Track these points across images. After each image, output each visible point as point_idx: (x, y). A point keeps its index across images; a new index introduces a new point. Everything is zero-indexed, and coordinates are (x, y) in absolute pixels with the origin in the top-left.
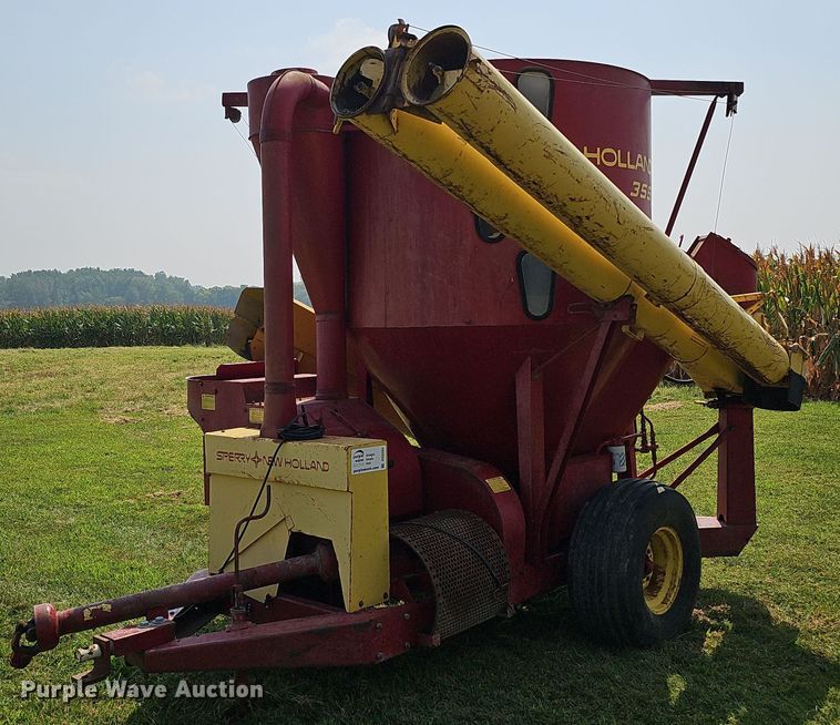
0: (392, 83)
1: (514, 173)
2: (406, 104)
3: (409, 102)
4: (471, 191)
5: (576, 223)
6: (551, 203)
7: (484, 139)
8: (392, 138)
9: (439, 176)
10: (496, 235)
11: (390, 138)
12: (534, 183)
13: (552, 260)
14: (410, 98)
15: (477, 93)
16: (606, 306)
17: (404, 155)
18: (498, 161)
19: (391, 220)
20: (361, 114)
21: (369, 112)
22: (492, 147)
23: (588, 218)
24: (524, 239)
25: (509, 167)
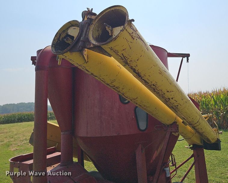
0: (84, 35)
1: (145, 81)
2: (92, 46)
3: (93, 44)
4: (123, 89)
5: (166, 101)
6: (159, 93)
7: (133, 65)
8: (85, 65)
9: (109, 82)
10: (127, 101)
11: (84, 65)
12: (154, 85)
13: (152, 113)
14: (94, 42)
15: (131, 40)
16: (168, 126)
17: (92, 74)
18: (138, 75)
19: (89, 97)
20: (67, 52)
21: (71, 50)
22: (137, 69)
23: (172, 98)
24: (143, 106)
25: (143, 78)
